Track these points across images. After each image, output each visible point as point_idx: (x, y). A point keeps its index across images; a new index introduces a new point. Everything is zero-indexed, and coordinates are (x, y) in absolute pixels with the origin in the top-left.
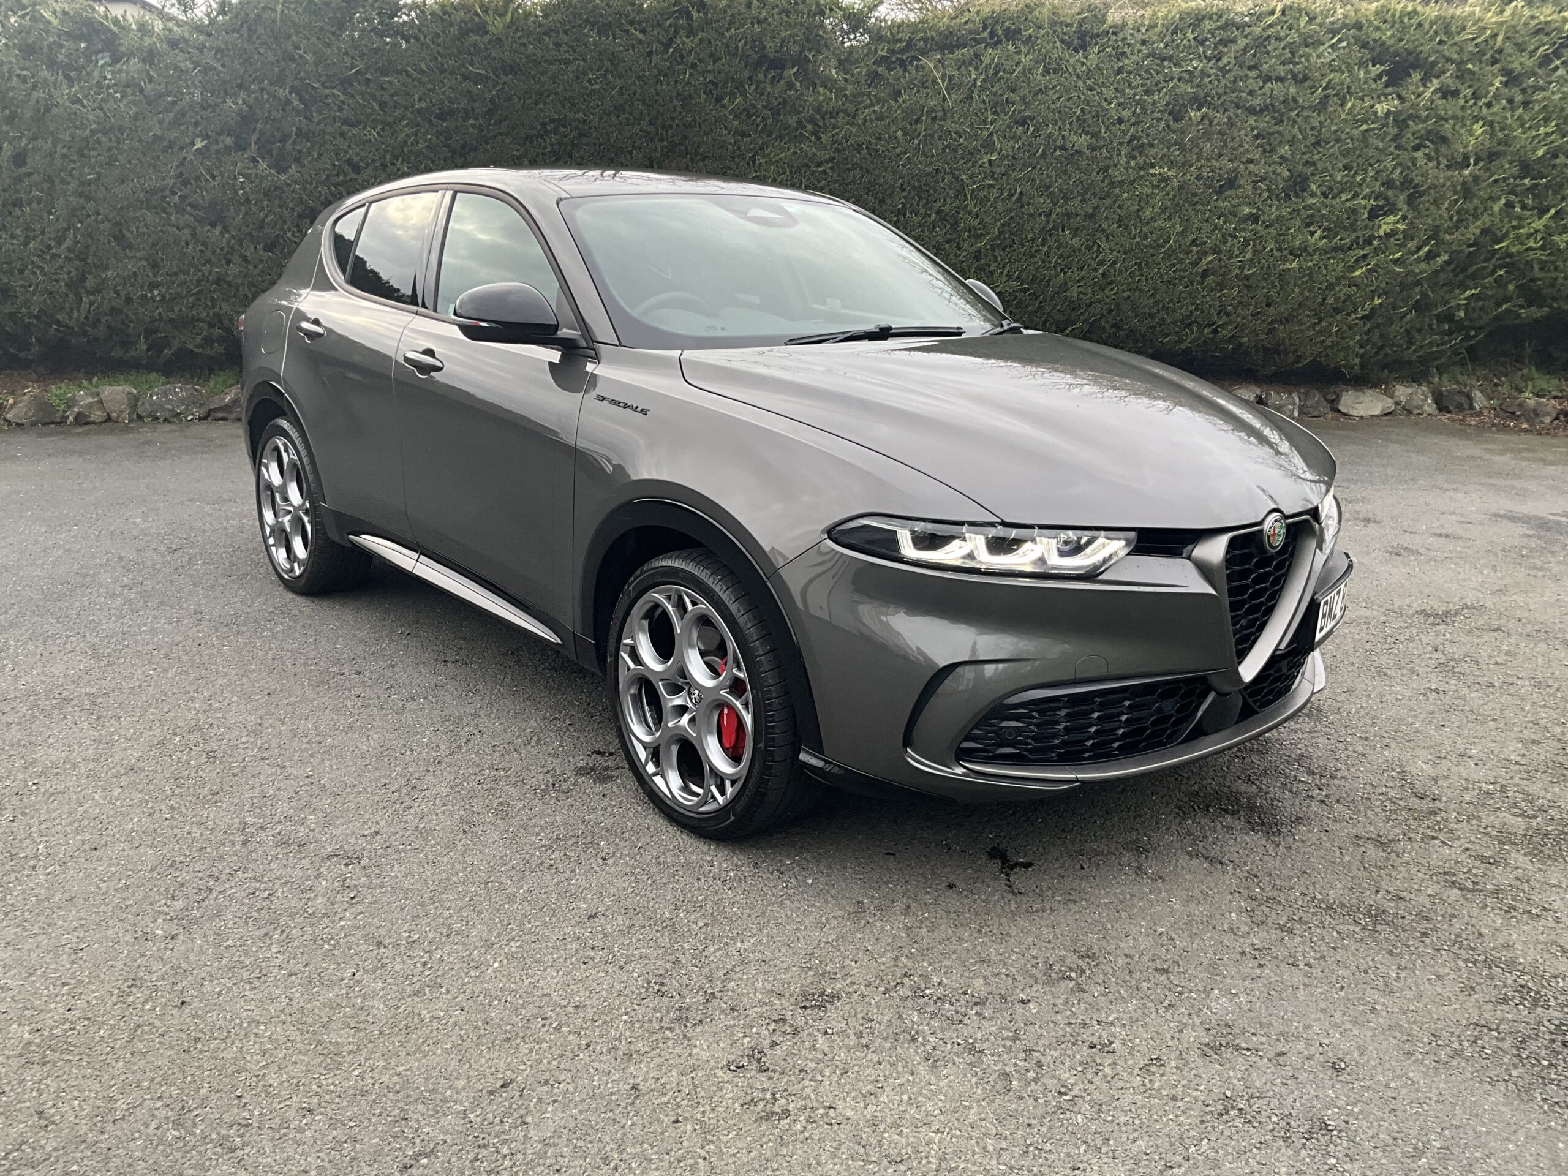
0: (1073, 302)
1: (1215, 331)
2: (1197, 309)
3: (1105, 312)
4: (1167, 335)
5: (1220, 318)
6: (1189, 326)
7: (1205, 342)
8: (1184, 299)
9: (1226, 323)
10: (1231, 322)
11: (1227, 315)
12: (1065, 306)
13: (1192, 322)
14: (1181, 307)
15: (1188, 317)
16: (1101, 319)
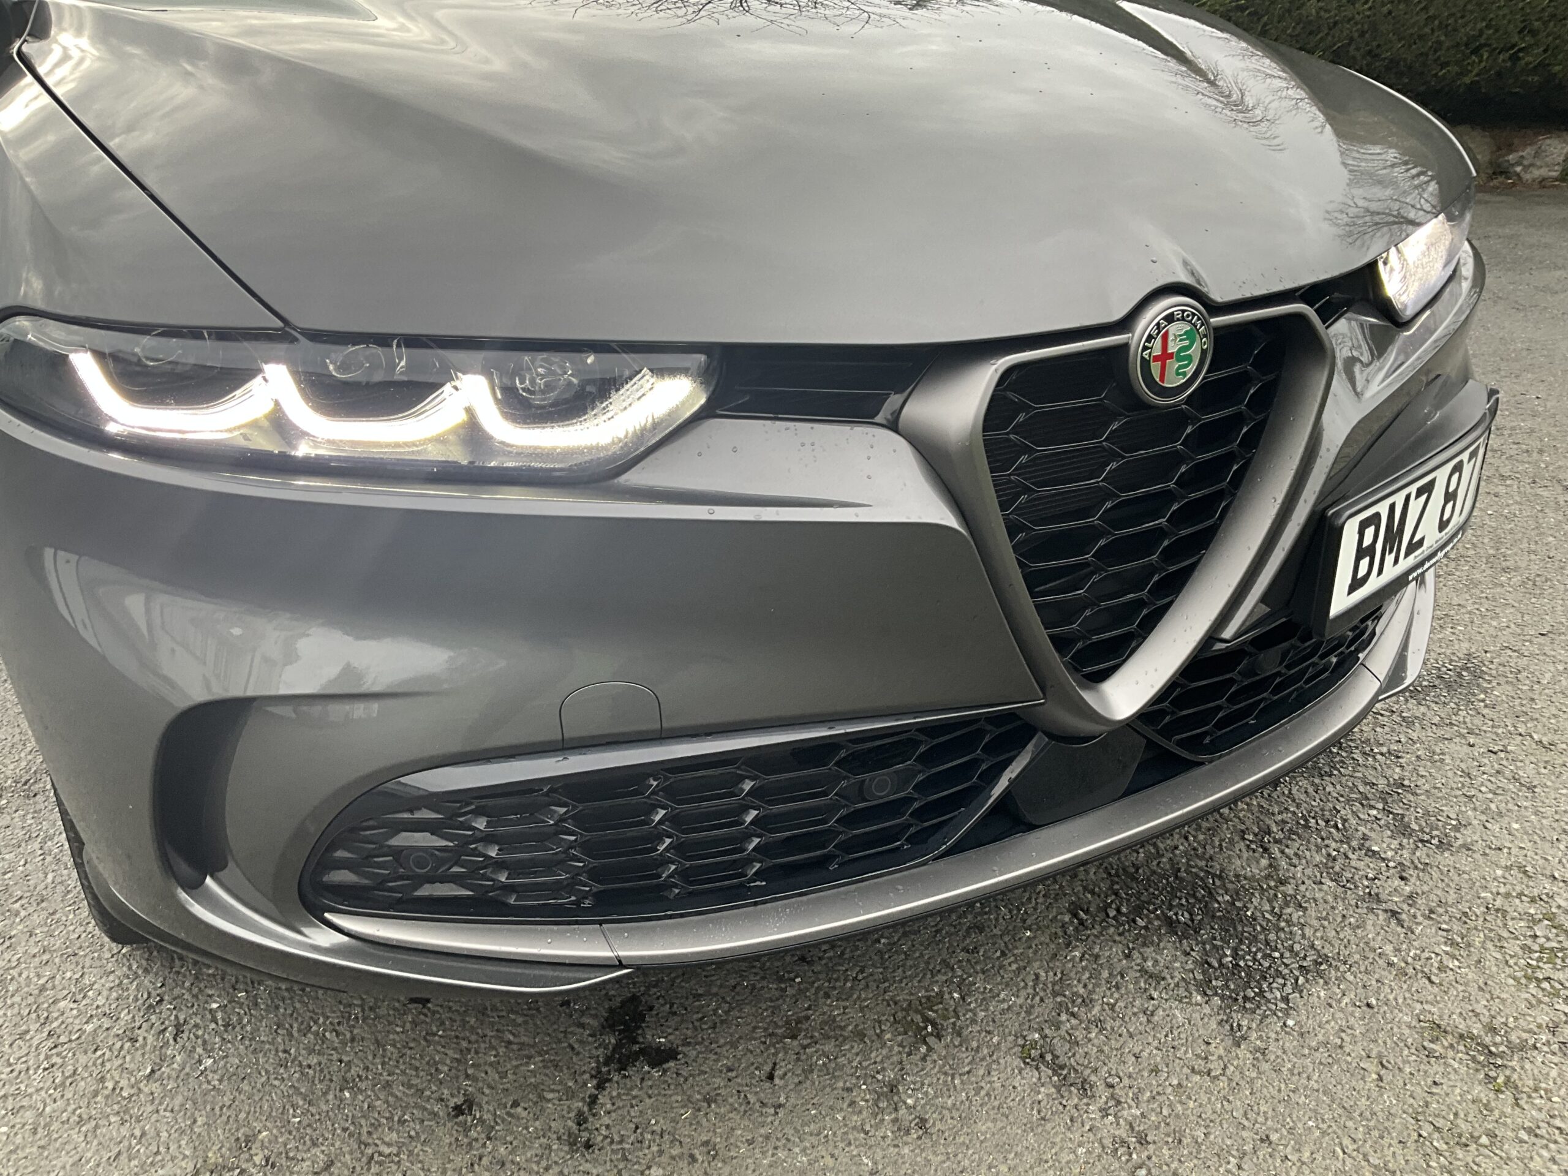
0: (1310, 22)
1: (1515, 58)
2: (1488, 27)
3: (1356, 35)
4: (1443, 65)
5: (1522, 39)
6: (1476, 51)
7: (1499, 74)
8: (1472, 12)
9: (1530, 46)
10: (1537, 44)
11: (1533, 33)
12: (1298, 29)
13: (1482, 46)
14: (1465, 26)
15: (1475, 38)
16: (1349, 44)
